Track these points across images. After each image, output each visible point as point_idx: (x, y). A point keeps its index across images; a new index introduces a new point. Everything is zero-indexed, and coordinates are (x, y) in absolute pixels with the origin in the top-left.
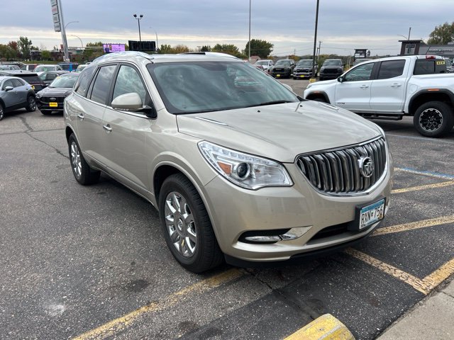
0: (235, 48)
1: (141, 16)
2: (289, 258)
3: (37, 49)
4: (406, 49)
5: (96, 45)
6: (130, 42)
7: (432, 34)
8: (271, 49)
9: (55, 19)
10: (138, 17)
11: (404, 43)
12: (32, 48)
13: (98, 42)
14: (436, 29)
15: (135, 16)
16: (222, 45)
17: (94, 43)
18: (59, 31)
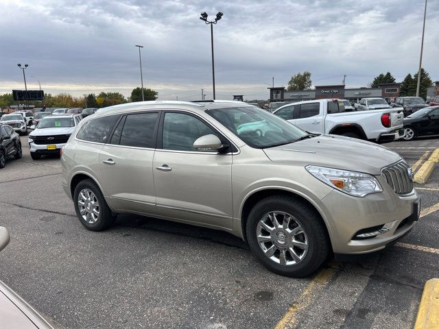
0: (121, 95)
1: (26, 66)
2: (384, 247)
4: (274, 95)
7: (290, 83)
8: (156, 96)
10: (23, 66)
11: (272, 90)
14: (292, 79)
15: (19, 65)
16: (106, 93)
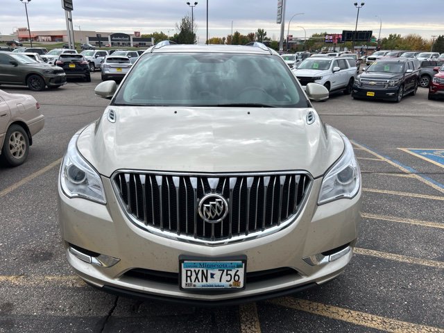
1: (363, 4)
2: (101, 286)
3: (269, 39)
5: (321, 36)
6: (344, 32)
9: (279, 11)
10: (359, 5)
12: (266, 38)
13: (324, 32)
15: (356, 4)
17: (319, 33)
18: (280, 23)
